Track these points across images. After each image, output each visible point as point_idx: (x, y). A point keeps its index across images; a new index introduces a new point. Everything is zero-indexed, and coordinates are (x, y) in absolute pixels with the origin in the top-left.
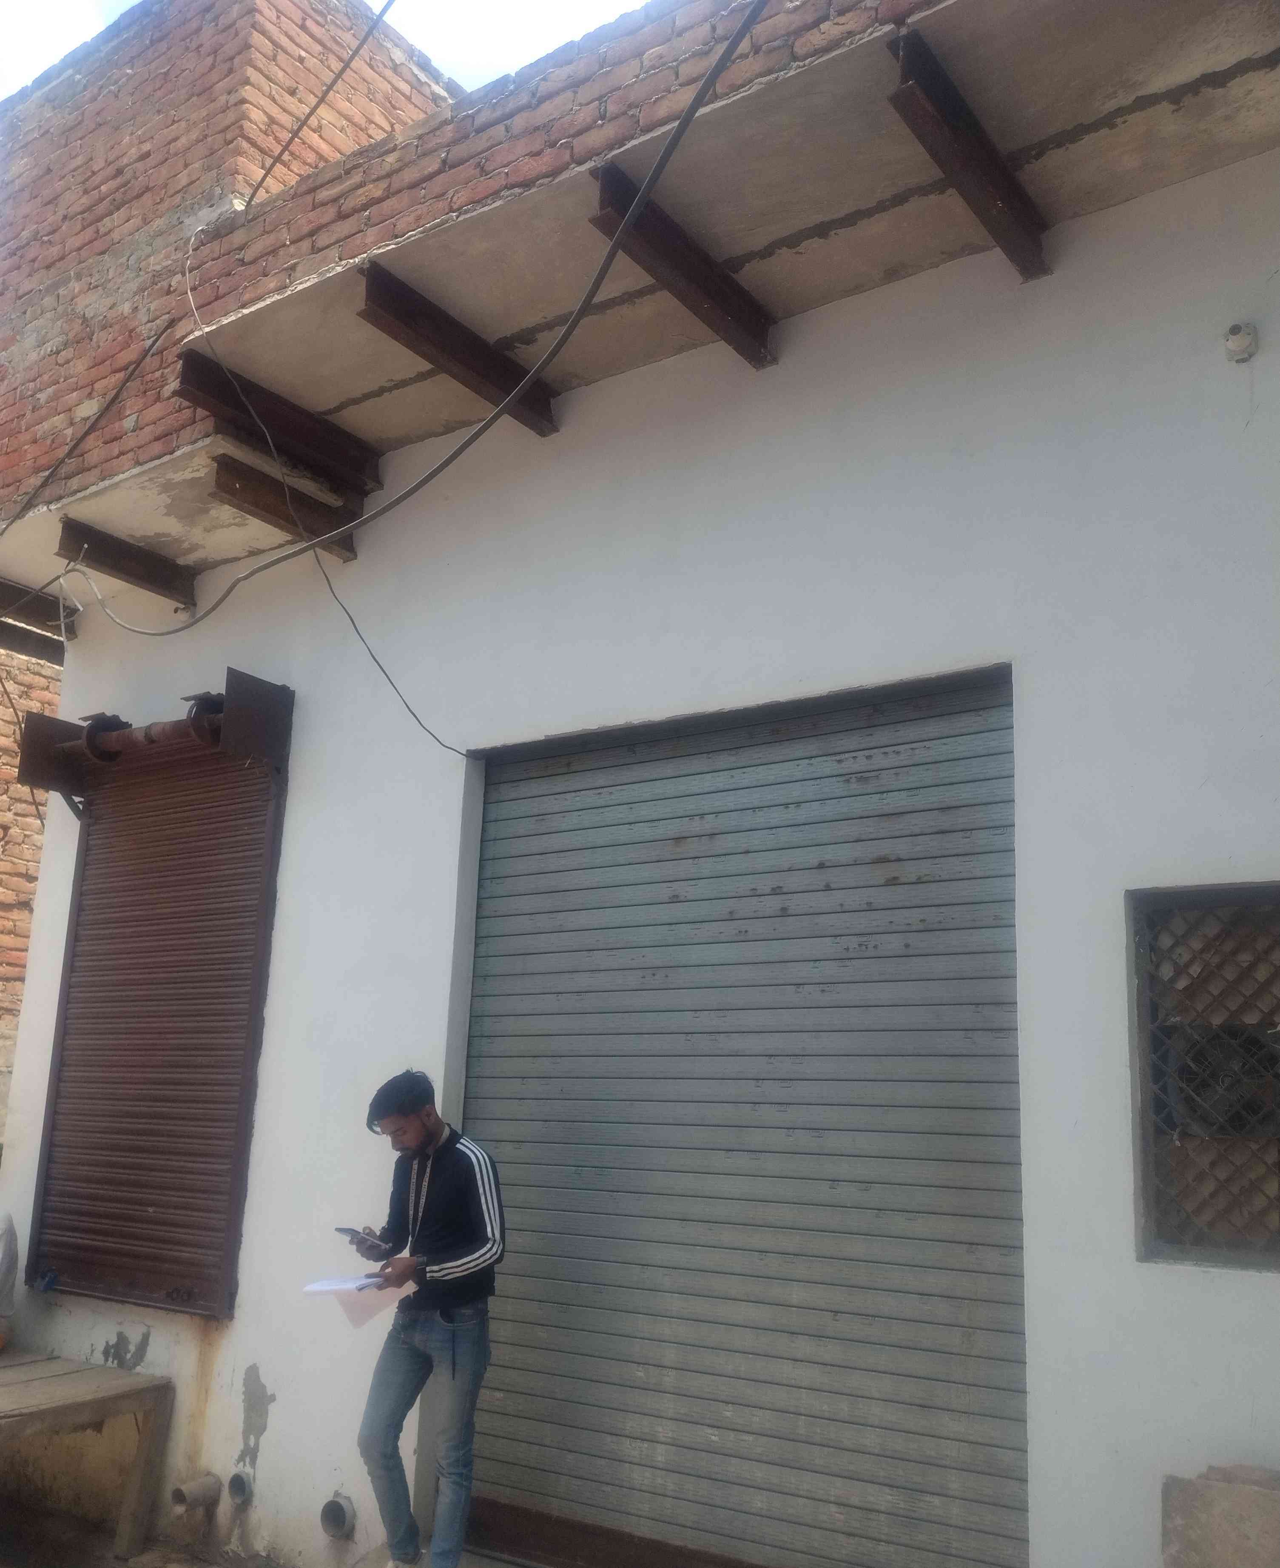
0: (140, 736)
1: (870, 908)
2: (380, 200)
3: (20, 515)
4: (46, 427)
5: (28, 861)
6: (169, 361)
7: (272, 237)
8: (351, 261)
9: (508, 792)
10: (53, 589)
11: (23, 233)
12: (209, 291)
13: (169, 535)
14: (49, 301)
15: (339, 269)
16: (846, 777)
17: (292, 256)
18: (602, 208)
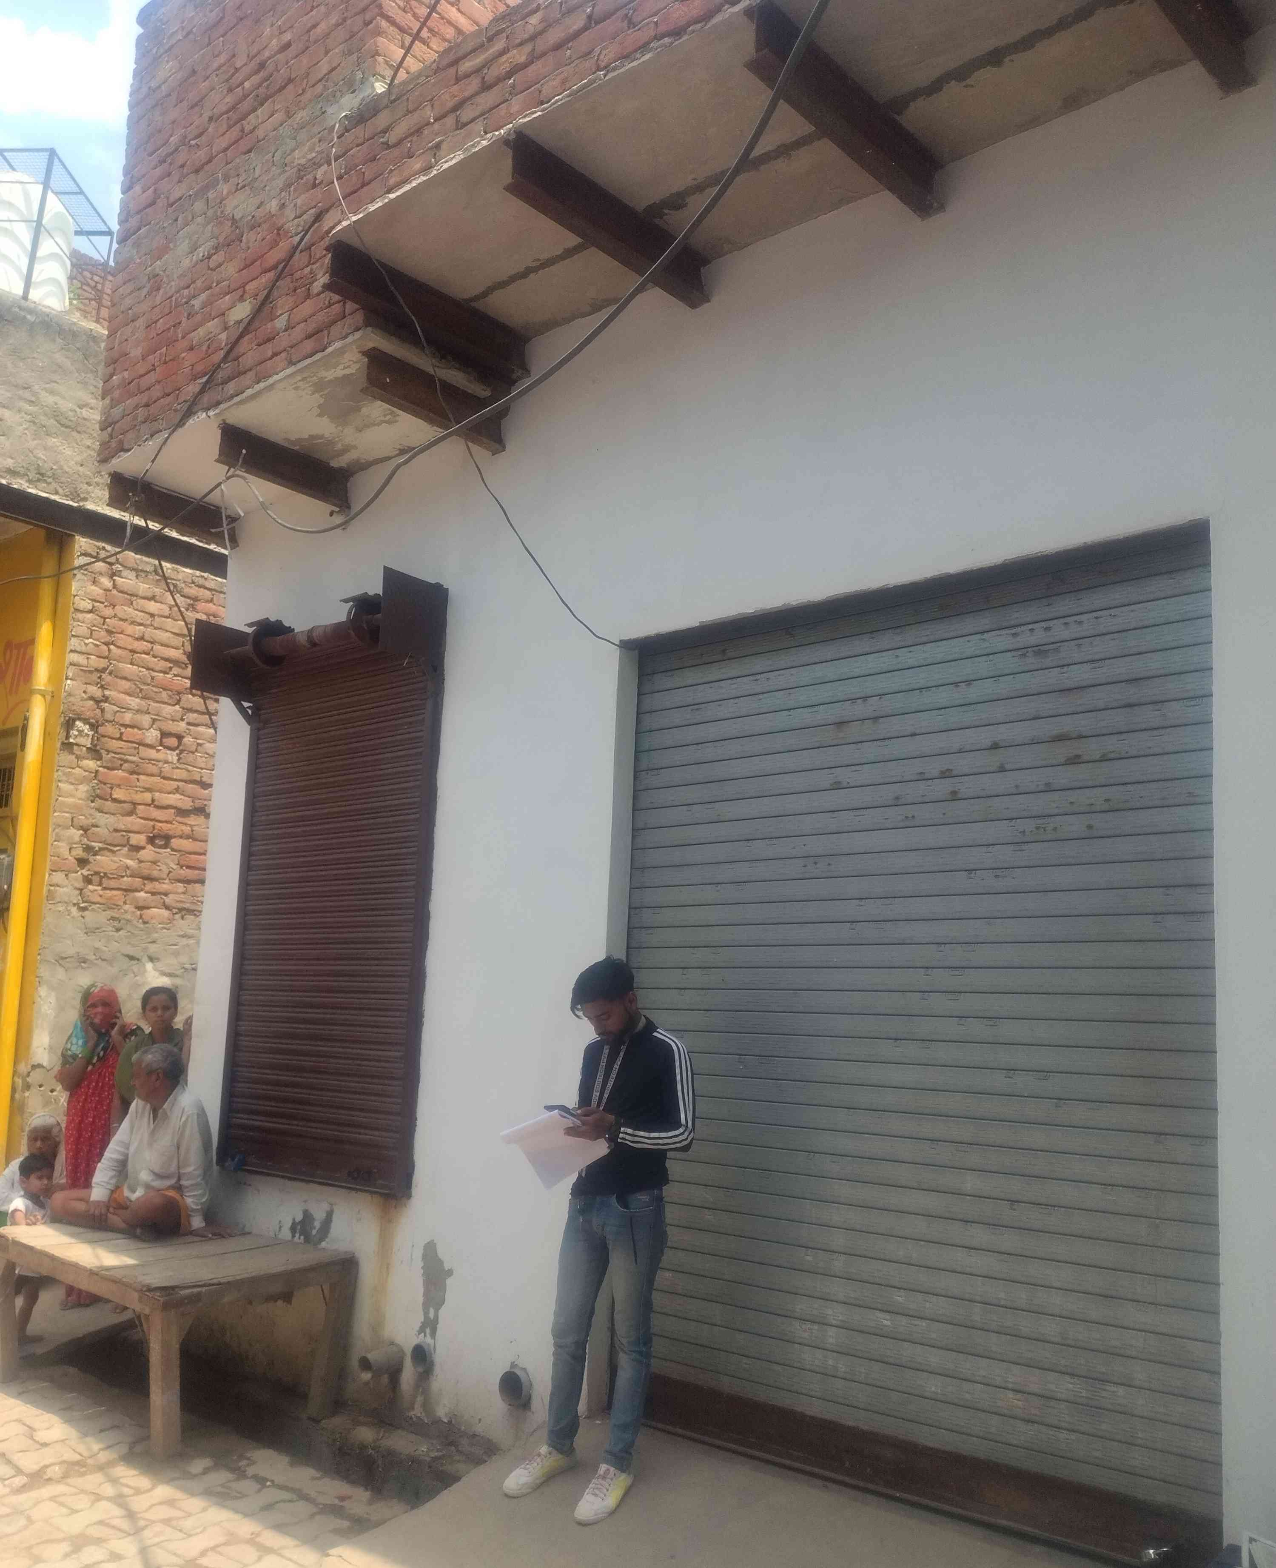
0: (302, 640)
1: (1049, 789)
2: (524, 66)
3: (181, 423)
4: (201, 334)
5: (202, 769)
6: (317, 257)
7: (416, 115)
8: (497, 133)
9: (662, 682)
10: (215, 498)
11: (172, 139)
12: (354, 179)
13: (322, 437)
14: (199, 206)
15: (485, 143)
16: (1022, 651)
17: (436, 134)
18: (758, 50)
